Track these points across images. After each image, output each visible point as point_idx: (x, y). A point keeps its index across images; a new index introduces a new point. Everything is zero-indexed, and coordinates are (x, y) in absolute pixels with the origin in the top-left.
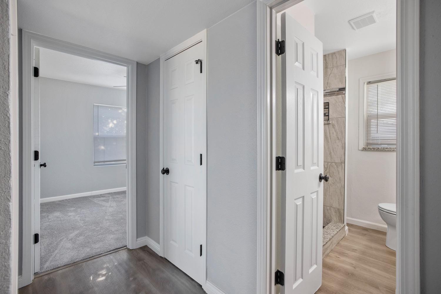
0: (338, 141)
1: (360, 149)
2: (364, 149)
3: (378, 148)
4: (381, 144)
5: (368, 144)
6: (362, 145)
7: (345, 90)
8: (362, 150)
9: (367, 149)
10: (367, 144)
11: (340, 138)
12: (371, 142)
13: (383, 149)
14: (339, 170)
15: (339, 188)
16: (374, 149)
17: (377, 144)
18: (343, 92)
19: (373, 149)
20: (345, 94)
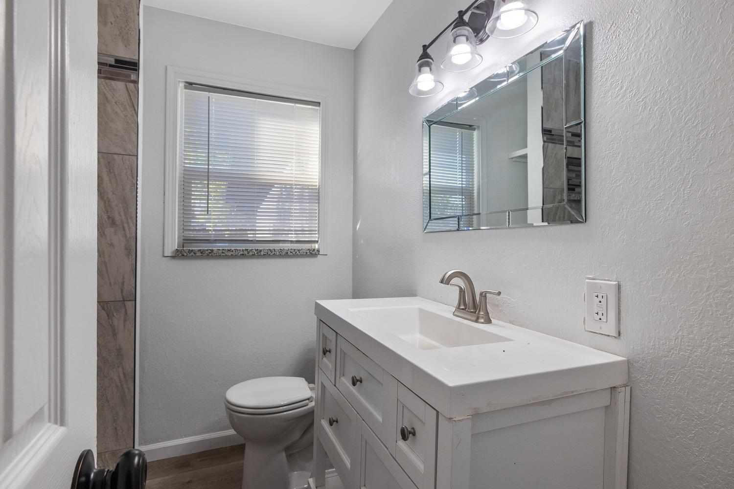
0: (112, 230)
1: (169, 252)
2: (180, 254)
3: (212, 251)
4: (216, 241)
5: (186, 241)
6: (173, 243)
7: (136, 70)
8: (173, 257)
9: (185, 254)
10: (184, 240)
11: (118, 221)
12: (192, 235)
13: (221, 251)
14: (116, 323)
15: (118, 381)
16: (202, 252)
17: (208, 241)
18: (130, 76)
19: (199, 254)
20: (136, 82)
